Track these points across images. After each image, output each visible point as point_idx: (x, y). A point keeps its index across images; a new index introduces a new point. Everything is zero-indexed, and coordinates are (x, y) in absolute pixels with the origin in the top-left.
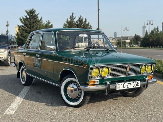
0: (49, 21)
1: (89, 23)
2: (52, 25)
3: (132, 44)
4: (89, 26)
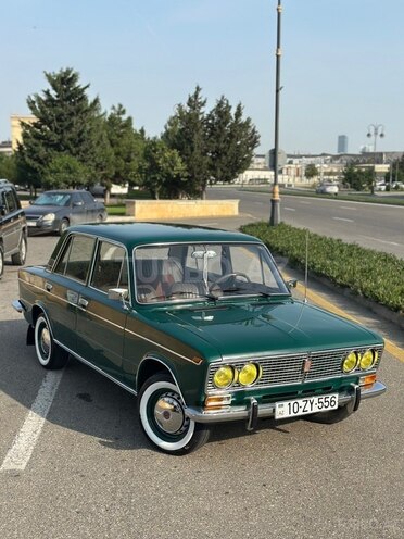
0: (121, 106)
1: (249, 120)
2: (130, 119)
3: (394, 181)
4: (250, 131)
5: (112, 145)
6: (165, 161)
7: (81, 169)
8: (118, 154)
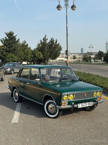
0: (25, 41)
1: (59, 43)
2: (27, 44)
3: (96, 59)
4: (59, 46)
5: (23, 51)
6: (38, 55)
7: (15, 57)
8: (24, 53)
